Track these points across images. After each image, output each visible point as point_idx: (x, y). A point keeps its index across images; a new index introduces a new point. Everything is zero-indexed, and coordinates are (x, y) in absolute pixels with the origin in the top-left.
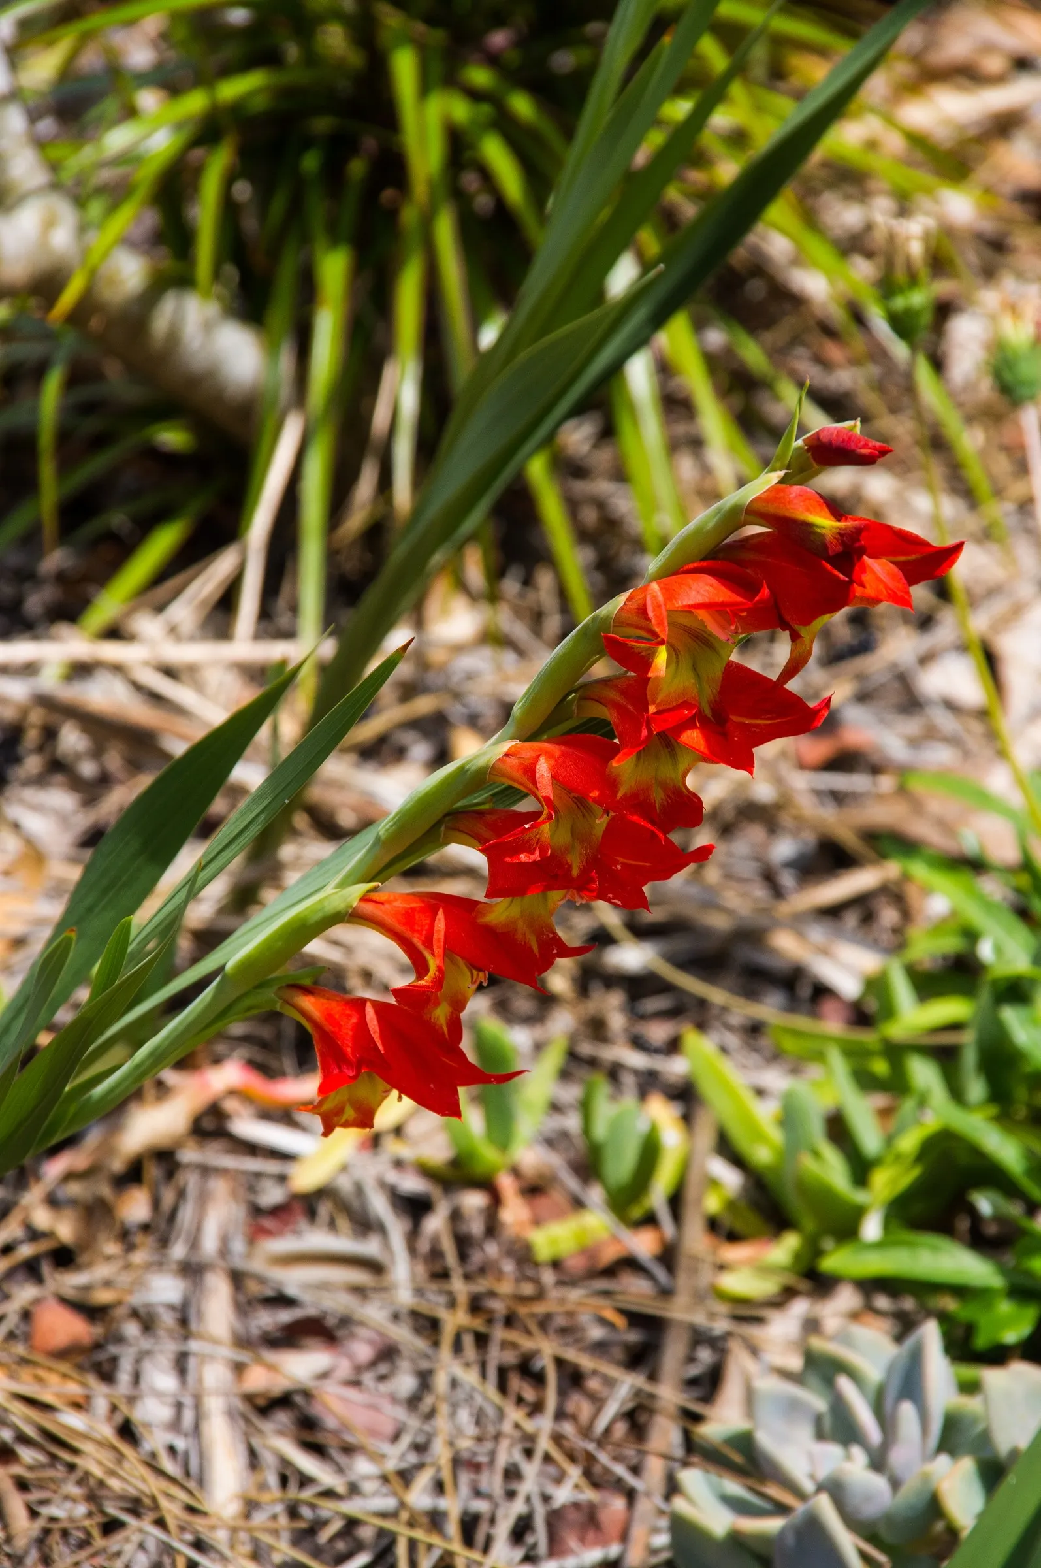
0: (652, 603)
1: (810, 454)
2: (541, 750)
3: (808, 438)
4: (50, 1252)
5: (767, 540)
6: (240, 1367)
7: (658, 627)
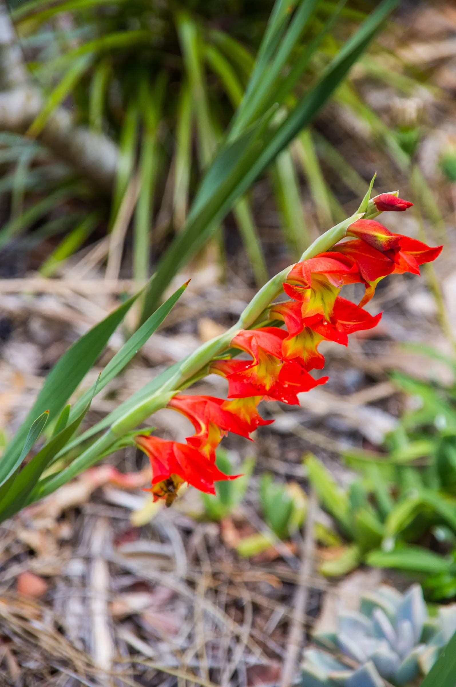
0: (305, 270)
1: (376, 206)
2: (253, 333)
3: (375, 199)
4: (26, 552)
5: (356, 243)
6: (110, 603)
7: (307, 281)
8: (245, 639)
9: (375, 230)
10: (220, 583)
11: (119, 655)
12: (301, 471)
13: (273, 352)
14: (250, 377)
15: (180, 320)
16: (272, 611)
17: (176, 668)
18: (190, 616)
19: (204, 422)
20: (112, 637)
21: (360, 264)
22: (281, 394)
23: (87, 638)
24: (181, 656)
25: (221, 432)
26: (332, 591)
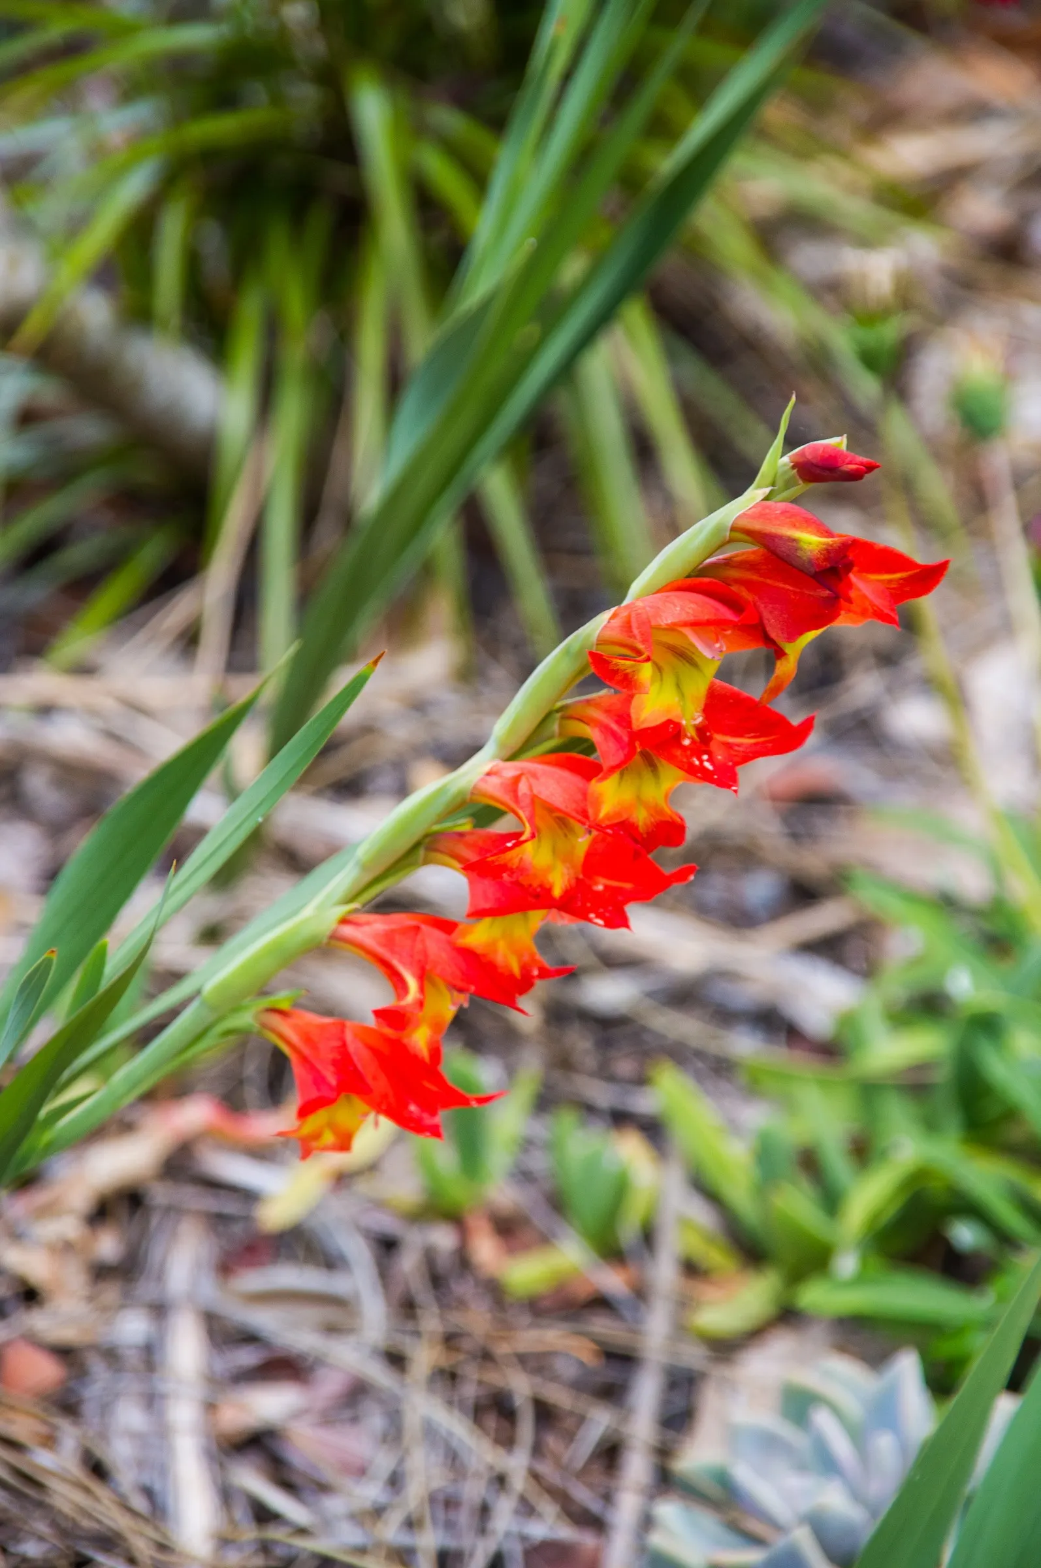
0: (638, 621)
1: (795, 471)
2: (523, 769)
3: (793, 455)
4: (17, 1295)
5: (752, 557)
6: (210, 1407)
7: (643, 644)
8: (519, 1482)
9: (794, 526)
10: (461, 1357)
11: (232, 1521)
12: (645, 1103)
13: (568, 810)
14: (517, 868)
15: (366, 765)
16: (581, 1419)
17: (362, 1551)
18: (393, 1435)
19: (414, 975)
20: (215, 1482)
21: (763, 606)
22: (589, 905)
23: (157, 1487)
24: (374, 1524)
25: (452, 996)
26: (718, 1372)
